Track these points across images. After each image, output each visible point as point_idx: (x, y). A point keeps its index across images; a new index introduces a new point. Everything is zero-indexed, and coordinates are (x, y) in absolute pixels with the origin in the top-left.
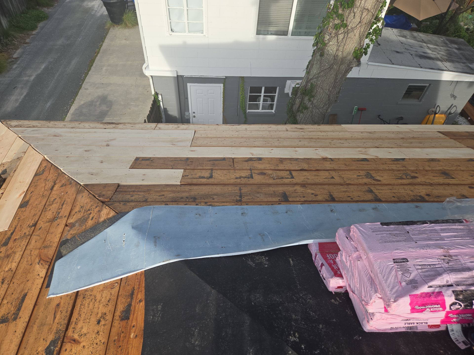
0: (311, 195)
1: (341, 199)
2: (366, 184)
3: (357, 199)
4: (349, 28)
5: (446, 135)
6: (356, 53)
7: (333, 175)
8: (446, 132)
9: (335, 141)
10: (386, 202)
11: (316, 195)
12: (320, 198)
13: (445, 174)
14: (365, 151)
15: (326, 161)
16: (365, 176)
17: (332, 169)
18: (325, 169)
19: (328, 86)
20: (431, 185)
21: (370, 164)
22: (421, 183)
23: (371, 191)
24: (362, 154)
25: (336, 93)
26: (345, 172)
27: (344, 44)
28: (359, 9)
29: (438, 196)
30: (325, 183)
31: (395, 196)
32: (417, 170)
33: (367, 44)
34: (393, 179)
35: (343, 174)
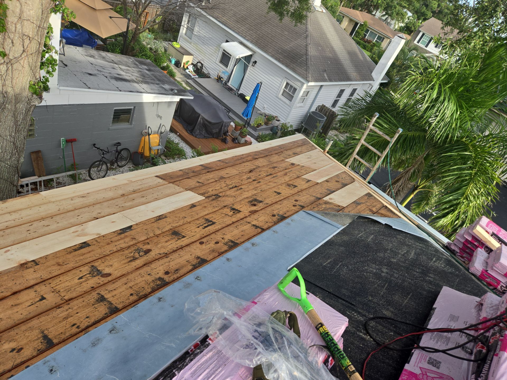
0: (11, 353)
1: (63, 337)
2: (93, 288)
3: (87, 324)
4: (11, 57)
5: (164, 179)
6: (33, 88)
7: (42, 293)
8: (163, 175)
9: (35, 224)
10: (125, 308)
11: (20, 350)
12: (27, 353)
13: (176, 233)
14: (83, 230)
15: (27, 268)
16: (90, 274)
17: (39, 281)
18: (28, 286)
19: (7, 131)
20: (166, 255)
21: (93, 251)
22: (157, 257)
23: (102, 299)
24: (78, 236)
25: (24, 138)
26: (60, 279)
27: (12, 78)
28: (17, 35)
29: (177, 270)
30: (31, 315)
31: (132, 292)
32: (148, 239)
33: (44, 77)
34: (125, 264)
35: (58, 284)
